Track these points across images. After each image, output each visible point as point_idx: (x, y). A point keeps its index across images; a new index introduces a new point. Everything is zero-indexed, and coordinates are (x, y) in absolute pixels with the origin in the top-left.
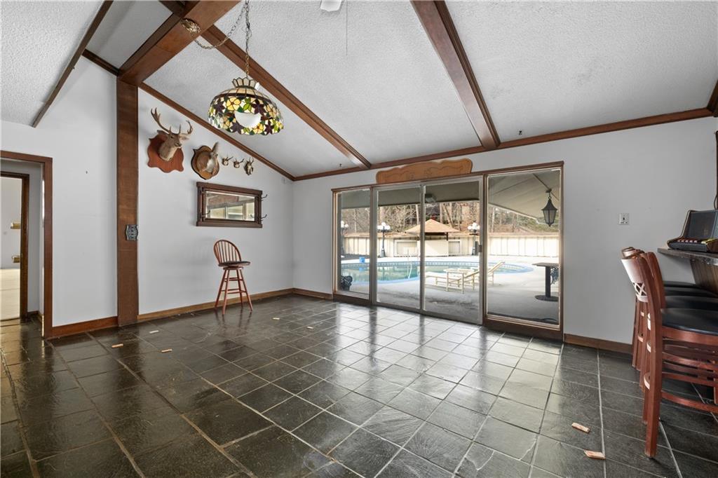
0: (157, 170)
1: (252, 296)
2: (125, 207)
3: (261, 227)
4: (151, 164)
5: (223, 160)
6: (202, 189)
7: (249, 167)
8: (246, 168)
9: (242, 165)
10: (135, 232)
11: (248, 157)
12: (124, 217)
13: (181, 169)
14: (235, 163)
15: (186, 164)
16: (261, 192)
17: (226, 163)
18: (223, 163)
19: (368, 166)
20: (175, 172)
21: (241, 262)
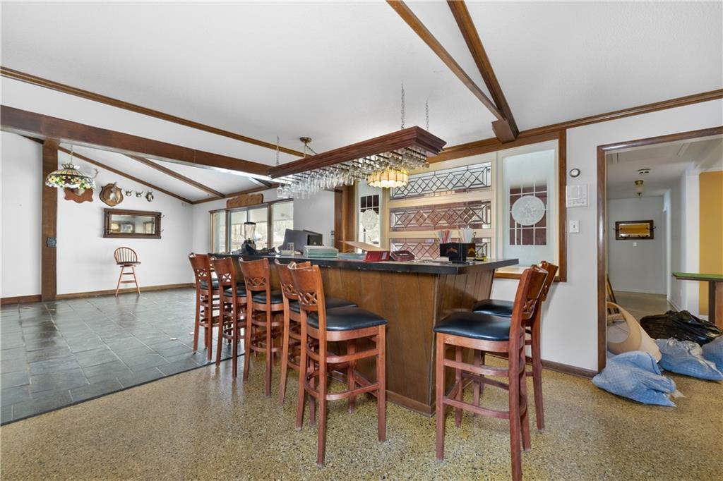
0: (72, 202)
1: (140, 288)
2: (47, 226)
3: (160, 238)
4: (67, 198)
5: (127, 193)
6: (107, 213)
7: (150, 196)
8: (147, 197)
9: (144, 195)
10: (54, 242)
11: (150, 189)
12: (47, 232)
13: (91, 200)
14: (137, 194)
15: (95, 196)
16: (160, 214)
17: (129, 194)
18: (126, 194)
19: (223, 196)
20: (86, 203)
21: (137, 262)
